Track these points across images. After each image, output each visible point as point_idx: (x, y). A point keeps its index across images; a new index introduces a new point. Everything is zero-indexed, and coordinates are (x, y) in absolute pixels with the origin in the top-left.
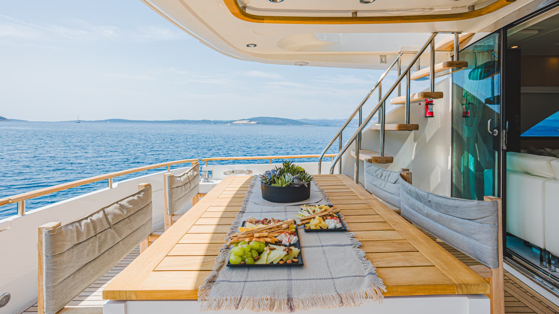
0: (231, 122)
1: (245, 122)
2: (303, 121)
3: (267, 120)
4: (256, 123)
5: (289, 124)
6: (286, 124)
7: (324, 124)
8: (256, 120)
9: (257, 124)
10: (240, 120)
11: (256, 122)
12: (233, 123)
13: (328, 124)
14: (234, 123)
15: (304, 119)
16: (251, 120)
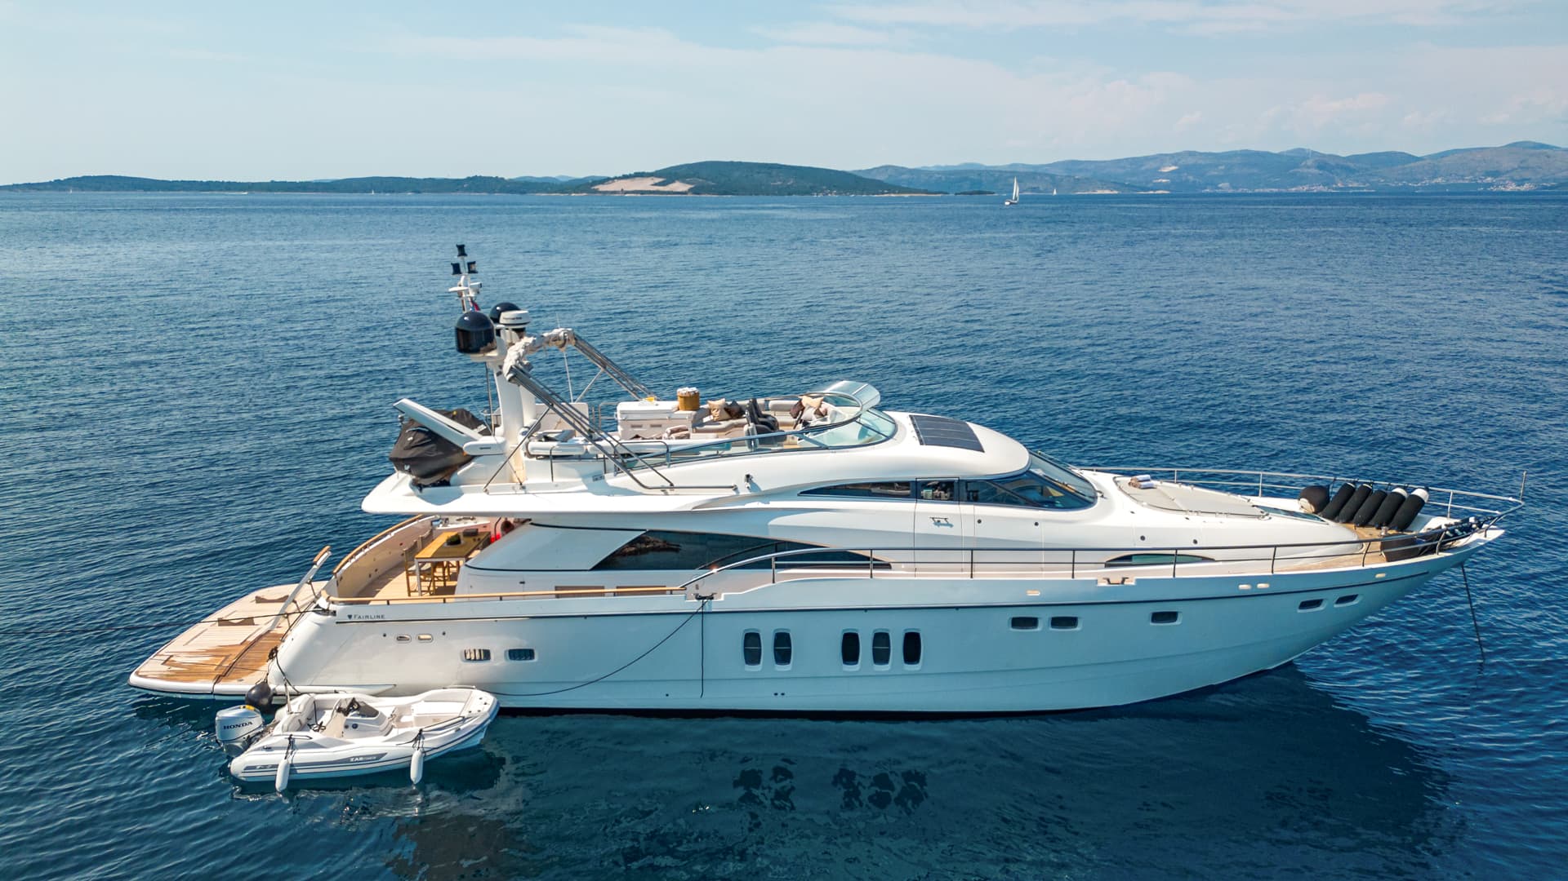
0: (587, 186)
1: (646, 184)
2: (881, 177)
3: (737, 174)
4: (690, 190)
5: (822, 191)
6: (808, 192)
7: (966, 187)
8: (693, 176)
9: (694, 191)
10: (625, 177)
11: (688, 183)
12: (596, 191)
13: (983, 189)
14: (602, 188)
15: (886, 168)
16: (669, 175)
